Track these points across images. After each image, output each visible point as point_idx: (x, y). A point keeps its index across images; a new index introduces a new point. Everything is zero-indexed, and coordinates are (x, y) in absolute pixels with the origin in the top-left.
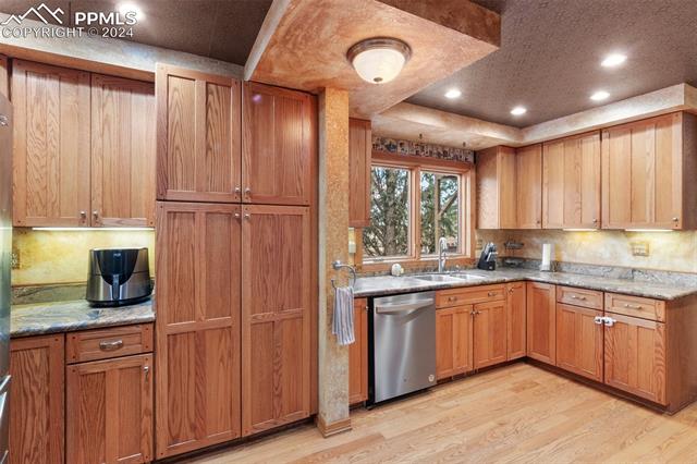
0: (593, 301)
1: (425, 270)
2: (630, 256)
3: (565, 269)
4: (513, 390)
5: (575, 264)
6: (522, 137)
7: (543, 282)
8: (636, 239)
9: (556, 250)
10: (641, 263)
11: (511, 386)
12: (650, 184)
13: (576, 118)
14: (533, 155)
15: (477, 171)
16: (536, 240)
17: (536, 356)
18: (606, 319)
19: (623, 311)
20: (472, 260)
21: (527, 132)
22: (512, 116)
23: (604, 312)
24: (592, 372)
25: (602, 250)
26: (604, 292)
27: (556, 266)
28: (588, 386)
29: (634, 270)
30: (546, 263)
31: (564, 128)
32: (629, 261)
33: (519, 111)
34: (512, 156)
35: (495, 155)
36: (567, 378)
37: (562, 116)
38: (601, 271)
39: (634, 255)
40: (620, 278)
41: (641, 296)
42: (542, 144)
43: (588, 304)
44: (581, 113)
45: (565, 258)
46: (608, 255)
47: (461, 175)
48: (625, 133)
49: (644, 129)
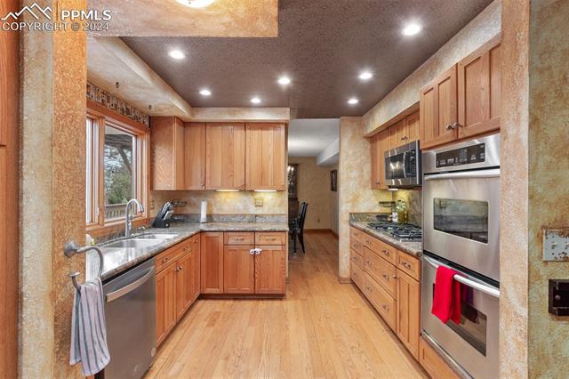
0: (248, 240)
1: (111, 237)
2: (254, 207)
3: (215, 219)
4: (208, 325)
5: (222, 215)
6: (193, 115)
7: (215, 231)
8: (257, 196)
9: (209, 206)
10: (259, 211)
11: (206, 323)
12: (271, 163)
13: (235, 111)
14: (198, 131)
15: (151, 136)
16: (194, 199)
17: (209, 291)
18: (256, 250)
19: (265, 242)
20: (148, 220)
21: (198, 111)
22: (201, 95)
23: (254, 246)
24: (247, 289)
25: (239, 204)
26: (254, 232)
27: (210, 217)
28: (244, 299)
29: (256, 216)
30: (203, 216)
31: (225, 116)
32: (253, 210)
33: (205, 93)
34: (182, 128)
35: (171, 124)
36: (230, 299)
37: (218, 107)
38: (238, 219)
39: (257, 206)
40: (249, 222)
41: (275, 231)
42: (205, 124)
43: (245, 242)
44: (237, 109)
45: (215, 211)
46: (241, 207)
47: (136, 136)
48: (259, 129)
49: (268, 129)
